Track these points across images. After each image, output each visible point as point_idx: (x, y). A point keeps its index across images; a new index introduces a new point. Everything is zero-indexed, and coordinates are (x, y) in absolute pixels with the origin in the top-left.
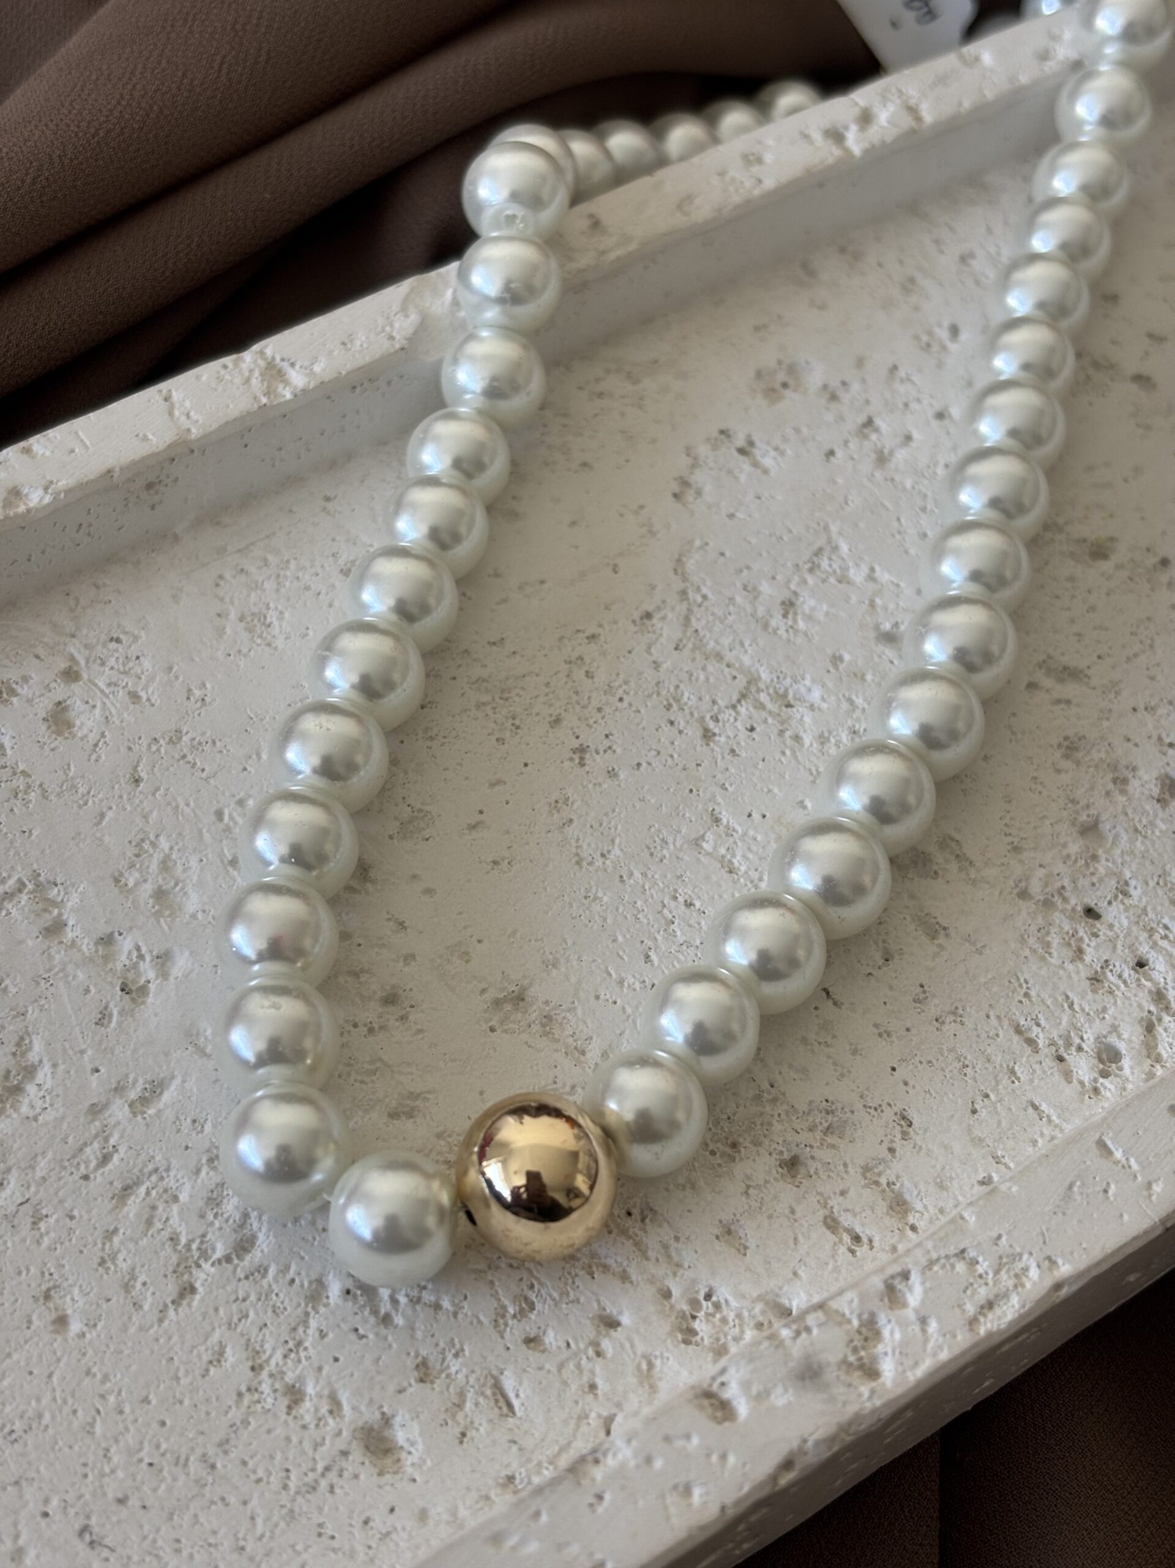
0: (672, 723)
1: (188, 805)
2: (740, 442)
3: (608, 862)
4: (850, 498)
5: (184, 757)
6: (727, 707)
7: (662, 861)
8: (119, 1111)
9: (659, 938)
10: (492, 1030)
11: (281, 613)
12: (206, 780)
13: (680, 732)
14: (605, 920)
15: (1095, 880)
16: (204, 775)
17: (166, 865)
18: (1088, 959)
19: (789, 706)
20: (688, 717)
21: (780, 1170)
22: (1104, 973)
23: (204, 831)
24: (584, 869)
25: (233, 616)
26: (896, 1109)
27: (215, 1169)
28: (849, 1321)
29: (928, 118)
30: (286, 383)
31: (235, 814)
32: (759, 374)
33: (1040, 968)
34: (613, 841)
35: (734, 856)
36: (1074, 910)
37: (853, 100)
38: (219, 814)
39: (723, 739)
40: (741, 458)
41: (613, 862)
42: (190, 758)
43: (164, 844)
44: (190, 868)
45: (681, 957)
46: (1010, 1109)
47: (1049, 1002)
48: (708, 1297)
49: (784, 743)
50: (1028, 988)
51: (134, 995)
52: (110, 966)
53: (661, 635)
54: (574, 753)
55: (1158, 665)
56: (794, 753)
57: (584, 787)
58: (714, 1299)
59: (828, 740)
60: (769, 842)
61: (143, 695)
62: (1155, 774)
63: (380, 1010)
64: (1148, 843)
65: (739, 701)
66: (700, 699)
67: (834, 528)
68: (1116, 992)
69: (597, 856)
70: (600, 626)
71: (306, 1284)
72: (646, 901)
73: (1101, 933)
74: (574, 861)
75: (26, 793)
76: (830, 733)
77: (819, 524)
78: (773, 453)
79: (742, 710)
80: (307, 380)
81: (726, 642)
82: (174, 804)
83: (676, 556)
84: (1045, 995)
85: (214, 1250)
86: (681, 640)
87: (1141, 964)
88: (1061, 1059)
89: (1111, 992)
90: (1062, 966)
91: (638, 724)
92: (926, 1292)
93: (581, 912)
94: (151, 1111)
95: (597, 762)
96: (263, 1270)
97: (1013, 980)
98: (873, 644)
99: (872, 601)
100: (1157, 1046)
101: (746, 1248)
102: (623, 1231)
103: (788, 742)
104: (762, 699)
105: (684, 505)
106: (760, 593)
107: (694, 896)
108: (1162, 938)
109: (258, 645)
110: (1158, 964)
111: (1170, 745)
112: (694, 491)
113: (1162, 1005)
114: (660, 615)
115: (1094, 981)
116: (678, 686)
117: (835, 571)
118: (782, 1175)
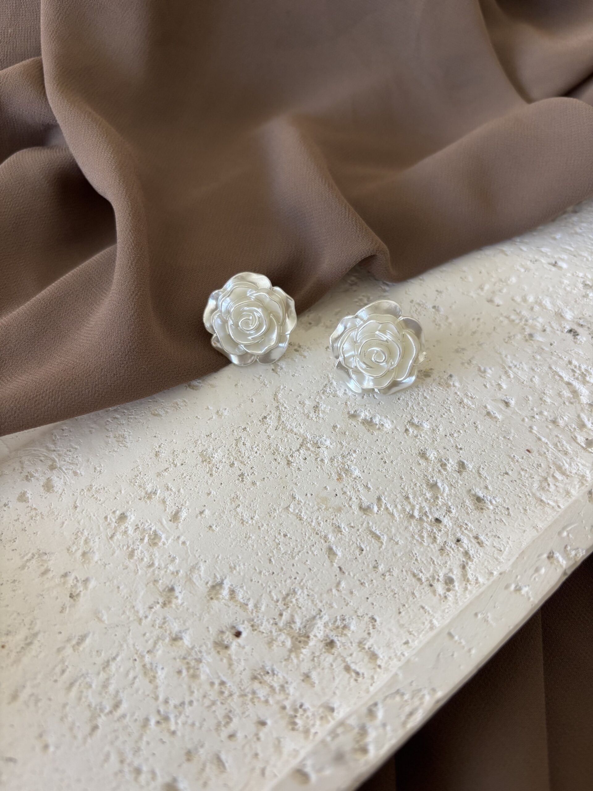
0: (276, 460)
1: (94, 516)
2: (296, 347)
3: (254, 521)
5: (93, 495)
6: (296, 451)
7: (274, 518)
8: (69, 650)
9: (275, 552)
10: (212, 599)
11: (129, 432)
12: (101, 504)
13: (279, 463)
14: (253, 546)
15: (438, 508)
16: (100, 503)
17: (86, 542)
18: (438, 541)
19: (319, 447)
20: (282, 457)
21: (327, 647)
22: (445, 547)
23: (101, 526)
24: (245, 526)
25: (112, 436)
26: (369, 616)
27: (105, 672)
28: (354, 729)
31: (112, 518)
33: (420, 548)
34: (255, 512)
35: (301, 512)
36: (431, 521)
38: (106, 518)
39: (295, 464)
40: (296, 352)
41: (256, 521)
42: (95, 496)
43: (86, 533)
44: (95, 542)
45: (283, 559)
46: (413, 610)
47: (425, 562)
48: (301, 706)
49: (318, 463)
50: (417, 557)
51: (75, 598)
52: (66, 586)
53: (270, 425)
54: (239, 477)
55: (453, 417)
56: (321, 466)
57: (243, 490)
58: (303, 707)
59: (334, 460)
60: (314, 506)
61: (78, 471)
62: (456, 461)
63: (168, 594)
64: (456, 490)
65: (300, 448)
66: (286, 449)
67: (330, 376)
68: (451, 555)
69: (250, 519)
70: (247, 424)
71: (141, 720)
72: (269, 536)
73: (442, 530)
74: (241, 522)
75: (35, 517)
76: (334, 457)
77: (325, 375)
78: (307, 350)
79: (301, 451)
81: (294, 425)
82: (89, 516)
83: (274, 393)
84: (423, 559)
85: (105, 708)
86: (277, 426)
87: (458, 541)
88: (431, 585)
89: (448, 555)
90: (428, 546)
91: (263, 462)
92: (384, 712)
93: (244, 544)
94: (81, 649)
95: (248, 479)
96: (124, 716)
97: (411, 554)
98: (348, 419)
99: (346, 403)
100: (467, 575)
101: (314, 683)
102: (266, 682)
103: (319, 463)
104: (309, 446)
105: (276, 373)
106: (305, 404)
107: (287, 532)
108: (465, 529)
109: (121, 446)
110: (465, 540)
111: (461, 449)
112: (279, 367)
113: (467, 557)
114: (269, 417)
115: (441, 551)
116: (277, 445)
117: (332, 392)
118: (327, 649)
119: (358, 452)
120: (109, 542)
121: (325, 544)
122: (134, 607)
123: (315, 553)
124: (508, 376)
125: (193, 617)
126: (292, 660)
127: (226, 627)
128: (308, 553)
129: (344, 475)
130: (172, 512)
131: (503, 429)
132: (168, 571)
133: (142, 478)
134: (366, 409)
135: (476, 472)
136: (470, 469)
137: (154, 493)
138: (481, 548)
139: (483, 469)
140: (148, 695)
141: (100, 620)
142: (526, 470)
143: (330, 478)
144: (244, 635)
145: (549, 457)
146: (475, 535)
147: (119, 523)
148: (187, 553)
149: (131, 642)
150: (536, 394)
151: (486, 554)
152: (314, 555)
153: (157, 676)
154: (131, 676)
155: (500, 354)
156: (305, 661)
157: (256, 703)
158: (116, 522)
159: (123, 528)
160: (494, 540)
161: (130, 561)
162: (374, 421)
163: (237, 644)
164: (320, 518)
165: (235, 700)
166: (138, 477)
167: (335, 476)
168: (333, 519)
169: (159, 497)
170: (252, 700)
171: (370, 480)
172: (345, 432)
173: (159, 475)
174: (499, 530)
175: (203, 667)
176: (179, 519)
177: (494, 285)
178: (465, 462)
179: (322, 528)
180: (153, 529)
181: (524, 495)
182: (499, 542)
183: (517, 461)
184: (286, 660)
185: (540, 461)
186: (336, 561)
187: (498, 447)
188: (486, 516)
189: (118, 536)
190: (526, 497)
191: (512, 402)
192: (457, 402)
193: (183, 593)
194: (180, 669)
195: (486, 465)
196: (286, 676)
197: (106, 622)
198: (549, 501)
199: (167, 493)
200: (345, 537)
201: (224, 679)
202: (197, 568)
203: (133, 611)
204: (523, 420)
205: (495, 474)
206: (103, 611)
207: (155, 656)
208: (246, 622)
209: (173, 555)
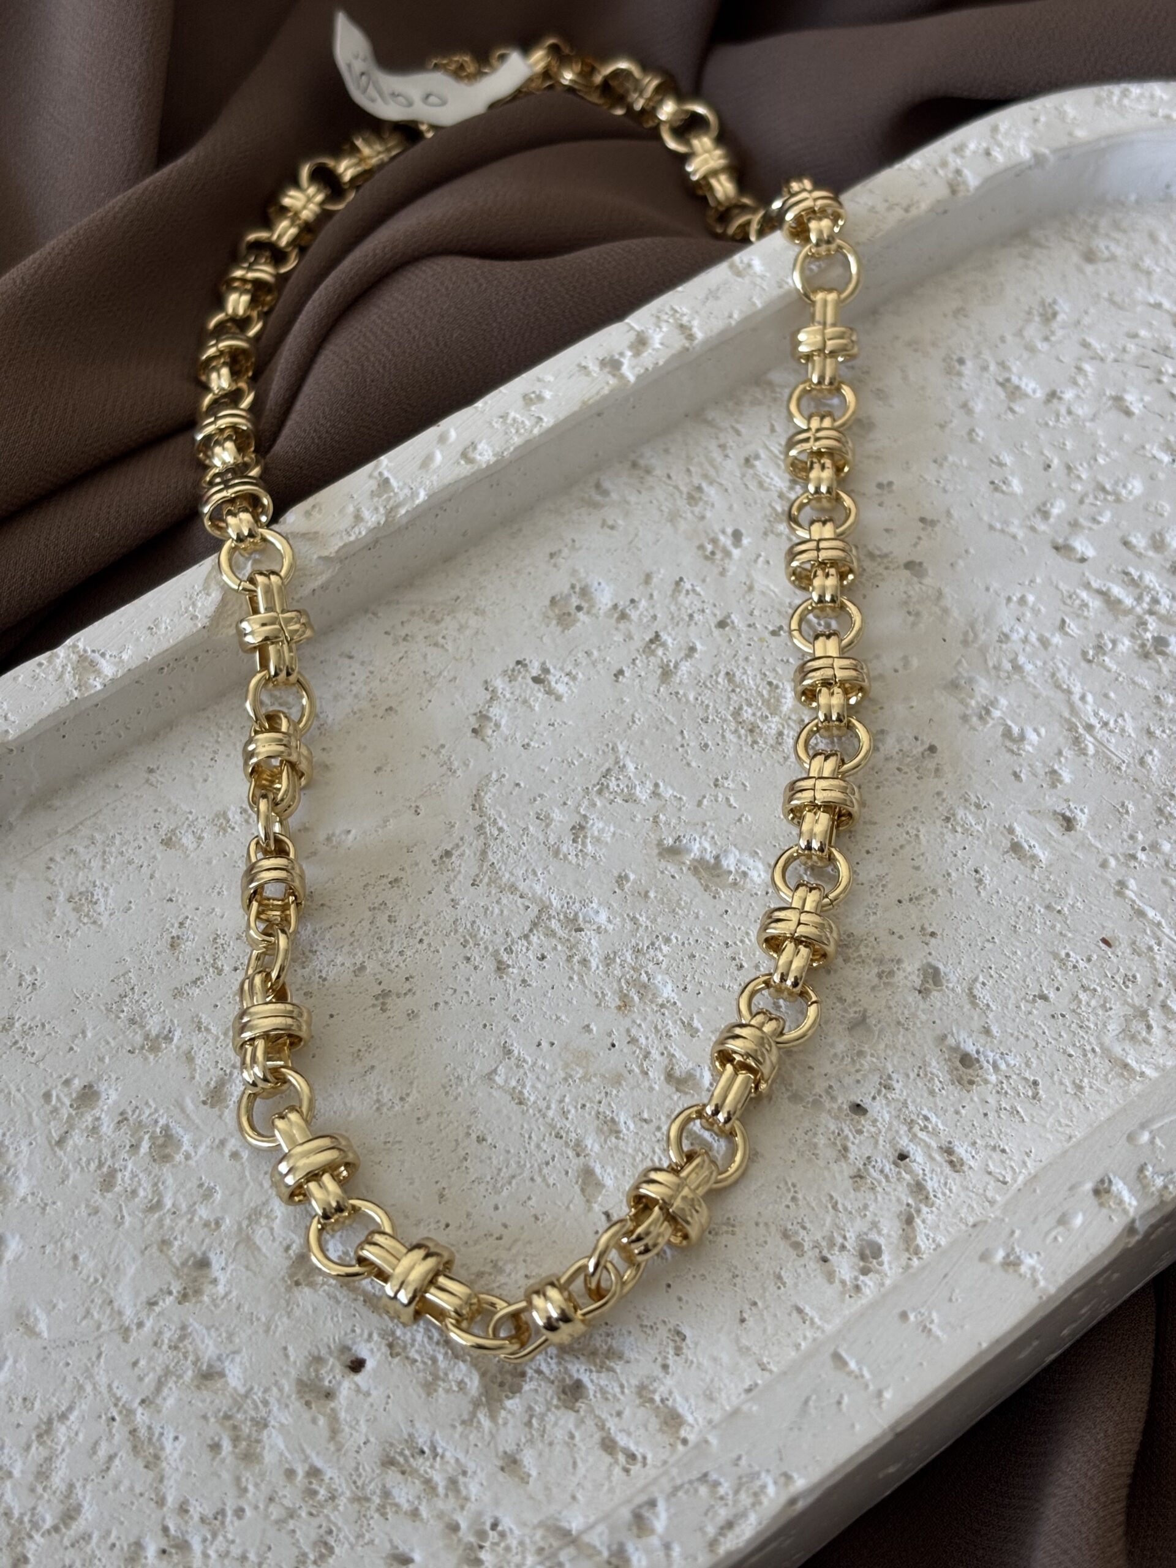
1: (19, 1090)
2: (535, 672)
3: (406, 1106)
4: (637, 715)
5: (16, 1043)
6: (520, 938)
7: (456, 1099)
9: (452, 1178)
10: (297, 1284)
11: (106, 889)
12: (36, 1064)
13: (476, 968)
14: (402, 1164)
15: (860, 1077)
16: (33, 1060)
18: (851, 1156)
19: (581, 930)
20: (483, 952)
21: (563, 1396)
22: (867, 1170)
23: (34, 1114)
24: (382, 1117)
25: (62, 898)
26: (669, 1325)
27: (43, 1443)
28: (599, 1553)
29: (700, 335)
30: (98, 673)
31: (62, 1095)
32: (553, 601)
33: (807, 1171)
34: (411, 1084)
35: (524, 1086)
36: (840, 1108)
37: (628, 324)
38: (47, 1096)
39: (515, 971)
40: (536, 687)
41: (411, 1105)
42: (21, 1043)
44: (21, 1152)
45: (472, 1195)
46: (775, 1316)
47: (814, 1204)
48: (494, 1526)
49: (572, 969)
50: (795, 1192)
53: (459, 872)
54: (377, 999)
55: (923, 854)
56: (581, 977)
57: (386, 1032)
58: (500, 1528)
59: (614, 960)
60: (556, 1070)
62: (917, 965)
63: (195, 1274)
64: (910, 1036)
65: (531, 930)
66: (495, 932)
67: (621, 749)
68: (879, 1189)
69: (397, 1101)
70: (403, 869)
71: (126, 1547)
72: (441, 1141)
73: (865, 1130)
74: (374, 1108)
76: (615, 953)
77: (607, 745)
78: (566, 679)
79: (534, 939)
80: (115, 669)
81: (520, 872)
82: (6, 1091)
83: (475, 792)
84: (810, 1199)
85: (44, 1520)
86: (477, 875)
87: (903, 1157)
88: (825, 1260)
89: (873, 1189)
90: (827, 1167)
91: (437, 964)
92: (670, 1518)
95: (398, 1006)
96: (86, 1537)
97: (781, 1186)
98: (656, 859)
99: (656, 817)
100: (915, 1238)
101: (529, 1475)
102: (417, 1471)
103: (576, 967)
104: (553, 926)
105: (483, 740)
106: (552, 820)
107: (485, 1131)
108: (921, 1130)
109: (84, 924)
110: (918, 1155)
111: (933, 934)
112: (492, 724)
113: (921, 1197)
114: (458, 853)
115: (858, 1179)
116: (474, 922)
117: (622, 791)
118: (564, 1401)
119: (674, 941)
120: (55, 1153)
121: (575, 1161)
122: (111, 1302)
123: (551, 1181)
124: (1080, 749)
125: (252, 1324)
126: (479, 1422)
127: (329, 1347)
128: (532, 1179)
129: (636, 999)
130: (208, 1083)
131: (1047, 887)
132: (196, 1219)
133: (137, 1001)
134: (705, 834)
135: (963, 991)
136: (951, 985)
137: (166, 1038)
138: (955, 1175)
139: (984, 984)
140: (141, 1495)
141: (31, 1331)
142: (1095, 990)
143: (599, 1005)
144: (370, 1365)
145: (1158, 957)
146: (945, 1144)
147: (78, 1108)
148: (242, 1177)
149: (102, 1379)
150: (1148, 796)
151: (967, 1188)
152: (548, 1186)
153: (163, 1455)
154: (103, 1451)
155: (1069, 692)
156: (510, 1425)
157: (389, 1517)
158: (71, 1106)
159: (90, 1119)
160: (990, 1157)
161: (104, 1197)
162: (724, 863)
163: (353, 1387)
164: (567, 1100)
165: (341, 1508)
166: (127, 999)
167: (611, 999)
168: (600, 1102)
169: (178, 1048)
170: (381, 1510)
171: (699, 1010)
172: (647, 892)
173: (177, 993)
174: (1006, 1134)
175: (269, 1437)
176: (225, 1099)
177: (1081, 502)
178: (941, 967)
179: (572, 1123)
180: (162, 1122)
181: (1080, 1051)
182: (1003, 1163)
183: (1075, 967)
184: (463, 1422)
185: (1135, 968)
186: (600, 1199)
187: (1029, 931)
188: (976, 1099)
189: (76, 1137)
190: (1085, 1055)
191: (1082, 819)
192: (939, 818)
193: (229, 1272)
194: (216, 1439)
195: (991, 976)
196: (463, 1460)
197: (45, 1335)
198: (1144, 1068)
199: (196, 1039)
200: (627, 1143)
201: (319, 1463)
202: (265, 1213)
203: (108, 1311)
204: (1104, 865)
205: (1013, 996)
206: (38, 1311)
207: (159, 1412)
208: (375, 1337)
209: (208, 1182)
